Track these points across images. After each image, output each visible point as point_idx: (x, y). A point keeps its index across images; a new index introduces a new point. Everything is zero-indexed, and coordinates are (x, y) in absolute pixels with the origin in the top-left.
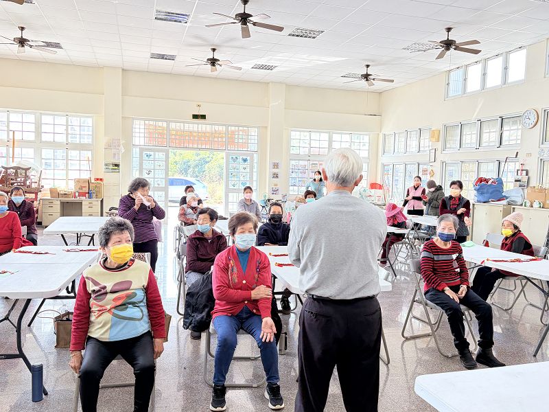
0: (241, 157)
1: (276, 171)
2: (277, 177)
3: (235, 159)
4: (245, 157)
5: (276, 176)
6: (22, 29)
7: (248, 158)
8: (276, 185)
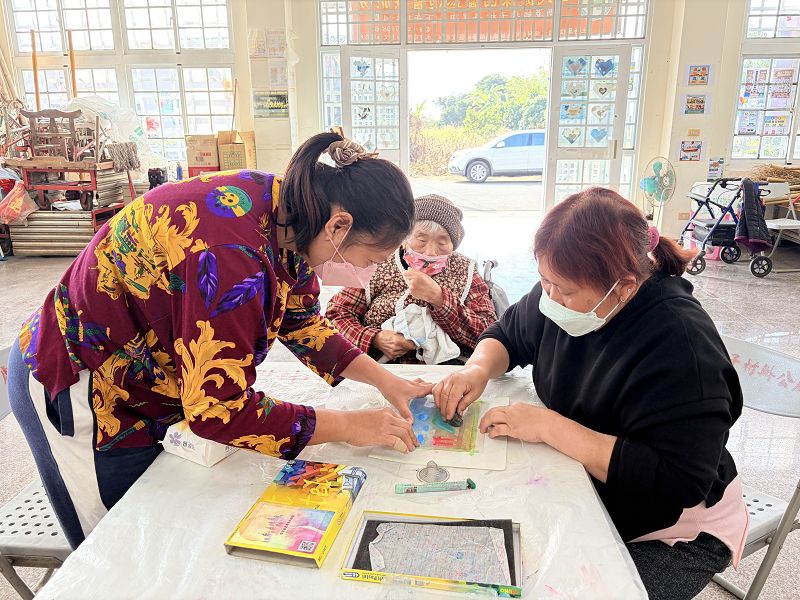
0: (595, 59)
1: (697, 90)
2: (701, 109)
3: (578, 66)
4: (605, 59)
5: (696, 106)
7: (616, 60)
8: (695, 133)
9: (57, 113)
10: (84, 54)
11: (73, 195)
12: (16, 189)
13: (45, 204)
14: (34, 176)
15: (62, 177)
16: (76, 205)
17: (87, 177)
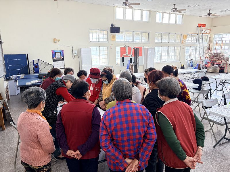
6: (210, 10)
9: (218, 53)
10: (224, 44)
11: (217, 64)
12: (210, 63)
13: (213, 65)
14: (213, 61)
15: (216, 62)
16: (218, 66)
17: (220, 62)
